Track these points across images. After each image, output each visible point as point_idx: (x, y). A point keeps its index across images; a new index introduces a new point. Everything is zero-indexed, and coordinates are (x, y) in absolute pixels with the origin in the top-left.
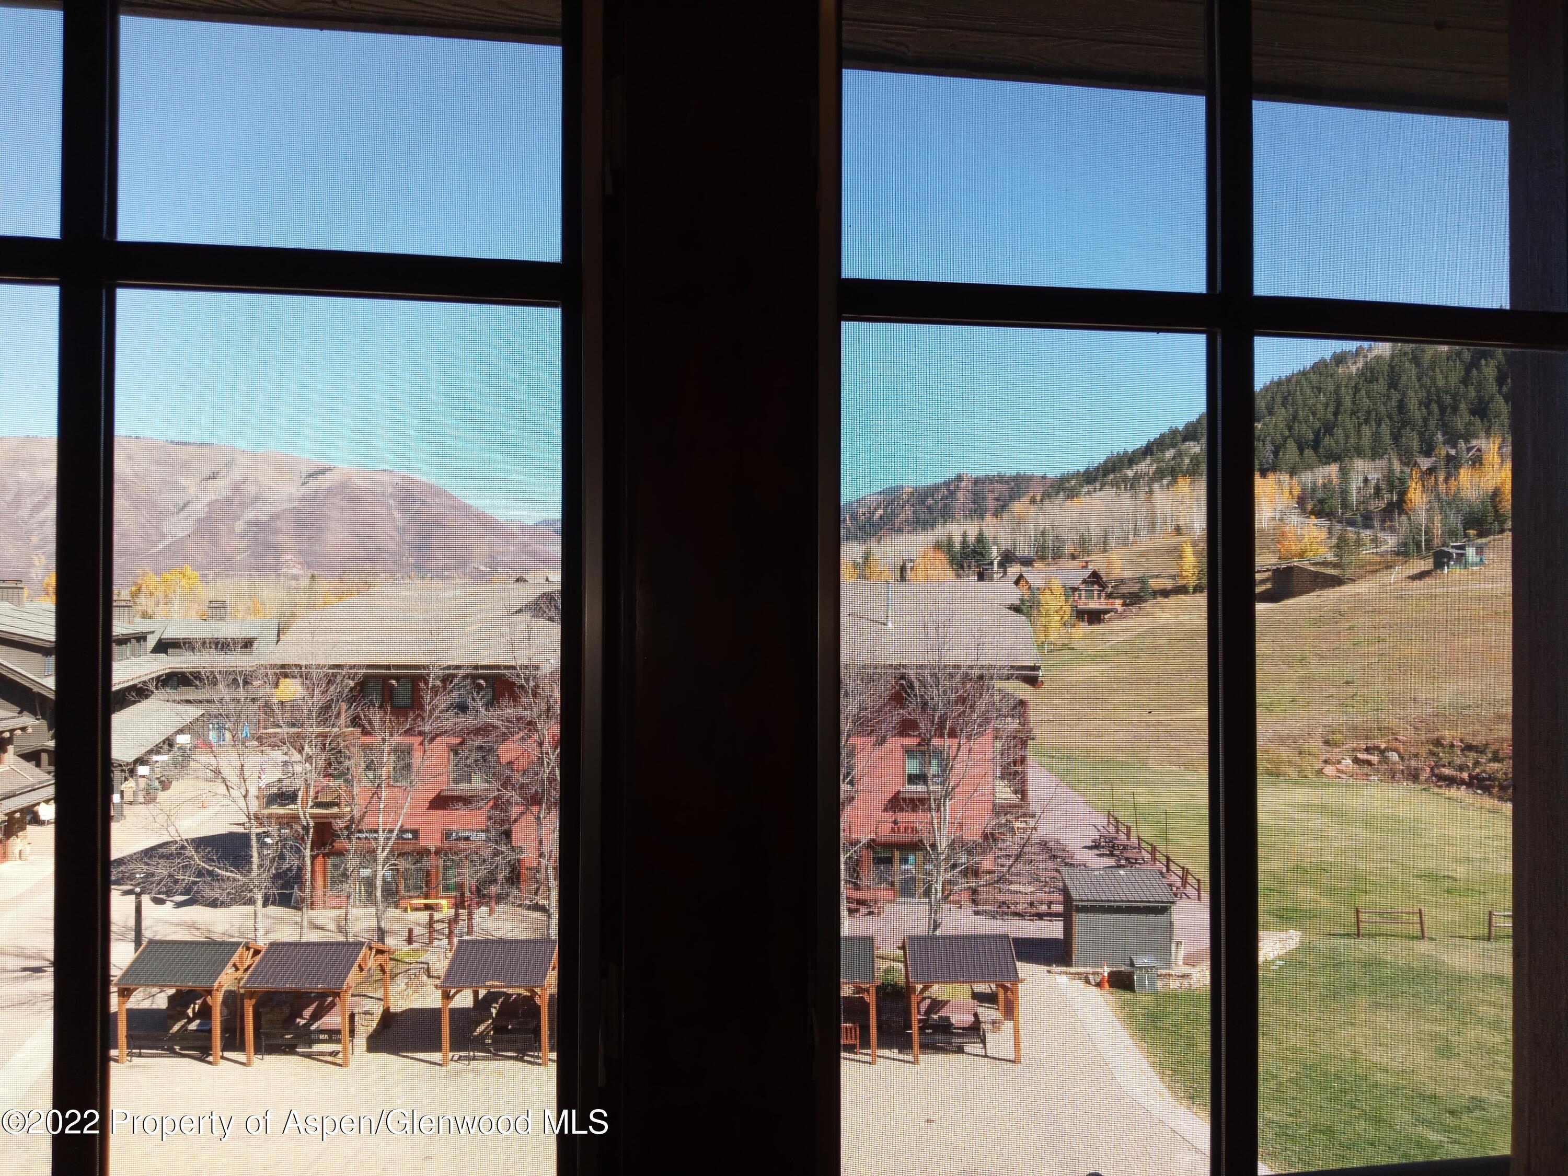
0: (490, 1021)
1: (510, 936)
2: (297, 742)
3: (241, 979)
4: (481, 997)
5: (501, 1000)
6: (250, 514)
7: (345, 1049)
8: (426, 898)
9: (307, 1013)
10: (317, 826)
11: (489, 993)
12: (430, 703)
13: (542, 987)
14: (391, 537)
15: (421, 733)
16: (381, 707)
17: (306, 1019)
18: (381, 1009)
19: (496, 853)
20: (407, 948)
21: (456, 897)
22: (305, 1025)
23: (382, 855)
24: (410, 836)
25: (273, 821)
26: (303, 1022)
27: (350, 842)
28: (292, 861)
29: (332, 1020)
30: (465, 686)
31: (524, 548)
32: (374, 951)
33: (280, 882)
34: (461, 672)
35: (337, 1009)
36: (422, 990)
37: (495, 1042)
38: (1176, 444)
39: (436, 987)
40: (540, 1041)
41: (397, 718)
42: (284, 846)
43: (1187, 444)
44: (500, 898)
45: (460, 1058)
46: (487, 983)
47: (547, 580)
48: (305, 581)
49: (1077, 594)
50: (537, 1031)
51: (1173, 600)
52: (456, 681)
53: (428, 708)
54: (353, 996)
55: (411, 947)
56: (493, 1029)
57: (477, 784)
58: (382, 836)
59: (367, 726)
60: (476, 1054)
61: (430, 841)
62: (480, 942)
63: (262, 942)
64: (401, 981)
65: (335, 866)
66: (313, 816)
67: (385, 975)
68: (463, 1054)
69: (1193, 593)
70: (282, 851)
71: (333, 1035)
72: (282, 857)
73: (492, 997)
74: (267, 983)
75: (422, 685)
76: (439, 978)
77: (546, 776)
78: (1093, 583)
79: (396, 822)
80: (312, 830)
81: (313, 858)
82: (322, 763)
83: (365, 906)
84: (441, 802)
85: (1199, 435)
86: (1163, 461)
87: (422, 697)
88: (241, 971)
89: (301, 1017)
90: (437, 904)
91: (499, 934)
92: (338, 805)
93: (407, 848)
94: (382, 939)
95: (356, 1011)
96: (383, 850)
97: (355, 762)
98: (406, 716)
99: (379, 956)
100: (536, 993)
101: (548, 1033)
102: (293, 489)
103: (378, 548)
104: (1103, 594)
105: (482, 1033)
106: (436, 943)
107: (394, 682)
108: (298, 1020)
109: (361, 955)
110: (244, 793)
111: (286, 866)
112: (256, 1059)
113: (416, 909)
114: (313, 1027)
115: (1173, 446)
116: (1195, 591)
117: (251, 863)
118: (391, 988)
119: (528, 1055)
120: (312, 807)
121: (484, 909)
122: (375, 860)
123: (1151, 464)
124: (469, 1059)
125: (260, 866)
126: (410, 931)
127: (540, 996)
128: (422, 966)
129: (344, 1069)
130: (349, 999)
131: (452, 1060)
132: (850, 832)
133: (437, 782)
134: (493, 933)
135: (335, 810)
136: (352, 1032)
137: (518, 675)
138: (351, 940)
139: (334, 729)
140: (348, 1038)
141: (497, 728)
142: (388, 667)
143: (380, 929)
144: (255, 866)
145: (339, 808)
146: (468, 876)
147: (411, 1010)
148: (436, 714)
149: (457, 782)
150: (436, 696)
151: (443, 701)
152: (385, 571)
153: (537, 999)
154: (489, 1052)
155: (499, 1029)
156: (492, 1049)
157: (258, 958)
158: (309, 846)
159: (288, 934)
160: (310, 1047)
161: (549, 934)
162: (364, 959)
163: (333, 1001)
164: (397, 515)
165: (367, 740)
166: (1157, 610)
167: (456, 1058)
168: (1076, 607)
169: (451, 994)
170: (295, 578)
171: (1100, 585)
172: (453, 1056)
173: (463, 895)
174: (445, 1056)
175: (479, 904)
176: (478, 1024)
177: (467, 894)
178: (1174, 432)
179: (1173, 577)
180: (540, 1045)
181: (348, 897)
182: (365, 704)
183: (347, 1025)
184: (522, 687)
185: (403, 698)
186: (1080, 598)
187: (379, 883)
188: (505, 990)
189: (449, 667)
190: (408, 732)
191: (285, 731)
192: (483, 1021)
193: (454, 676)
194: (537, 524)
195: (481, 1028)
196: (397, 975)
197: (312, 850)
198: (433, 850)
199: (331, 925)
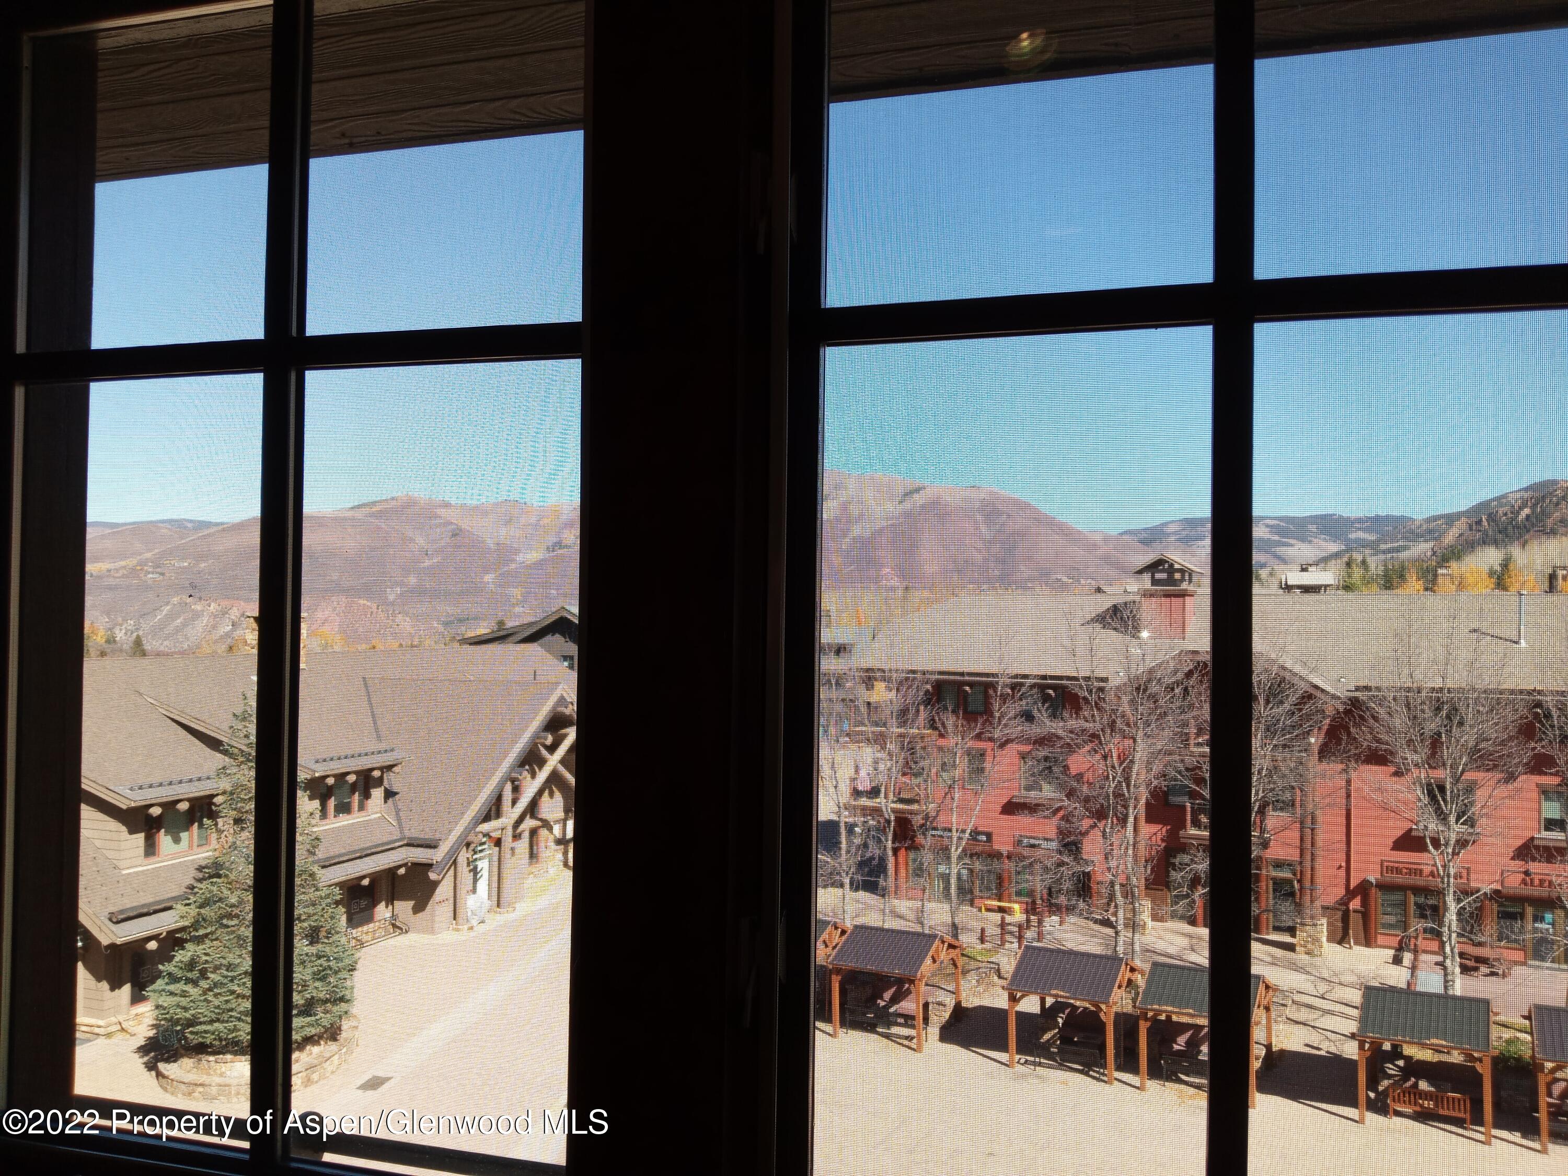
0: (1056, 1031)
1: (1083, 948)
2: (880, 740)
3: (830, 955)
4: (1048, 1005)
5: (1067, 1011)
6: (856, 531)
7: (919, 1035)
8: (1000, 900)
9: (887, 995)
10: (898, 819)
11: (1056, 1002)
12: (999, 710)
13: (1107, 1003)
14: (979, 551)
15: (991, 739)
16: (953, 712)
17: (885, 1001)
18: (953, 1001)
19: (1061, 864)
20: (980, 947)
21: (1027, 903)
22: (884, 1007)
23: (955, 853)
24: (984, 838)
25: (858, 811)
26: (882, 1004)
27: (925, 838)
28: (874, 851)
29: (908, 1006)
30: (1032, 695)
31: (1106, 559)
32: (946, 945)
33: (866, 870)
34: (1029, 682)
35: (912, 996)
36: (992, 990)
37: (1061, 1051)
39: (1003, 988)
40: (1105, 1058)
41: (968, 723)
42: (868, 836)
44: (1070, 909)
45: (1026, 1061)
46: (1054, 992)
47: (1125, 591)
48: (900, 593)
50: (1102, 1048)
52: (1023, 689)
53: (997, 715)
54: (927, 985)
55: (984, 946)
56: (1059, 1038)
57: (1048, 792)
58: (955, 834)
59: (941, 728)
60: (1042, 1060)
61: (1002, 845)
62: (1052, 951)
63: (848, 925)
64: (972, 978)
65: (915, 860)
66: (894, 811)
67: (957, 969)
68: (1029, 1058)
70: (866, 841)
71: (908, 1020)
72: (865, 845)
73: (1059, 1007)
74: (851, 962)
75: (991, 692)
76: (1006, 979)
77: (1111, 790)
79: (966, 823)
80: (893, 824)
81: (895, 851)
82: (901, 761)
83: (940, 902)
84: (1010, 808)
87: (992, 704)
88: (830, 948)
89: (882, 998)
90: (1010, 908)
91: (1070, 945)
92: (918, 802)
93: (978, 849)
94: (955, 936)
95: (930, 1000)
96: (956, 850)
97: (932, 764)
98: (976, 721)
99: (951, 950)
100: (1102, 1010)
101: (1113, 1052)
102: (890, 507)
103: (966, 561)
105: (1048, 1040)
106: (1007, 945)
107: (967, 688)
108: (879, 1001)
109: (935, 946)
110: (835, 783)
111: (868, 855)
112: (841, 1032)
113: (989, 910)
114: (892, 1010)
117: (840, 849)
118: (962, 982)
119: (1094, 1071)
120: (893, 802)
121: (1055, 918)
122: (949, 858)
124: (1034, 1064)
125: (848, 852)
126: (983, 930)
127: (1105, 1013)
128: (992, 966)
129: (917, 1055)
130: (923, 988)
131: (1018, 1062)
132: (1468, 879)
133: (1008, 788)
134: (1064, 943)
135: (915, 807)
136: (926, 1020)
137: (1081, 687)
138: (927, 932)
139: (912, 731)
140: (922, 1026)
141: (1062, 738)
142: (962, 674)
143: (954, 926)
144: (843, 852)
145: (918, 805)
146: (1038, 883)
147: (980, 1007)
148: (1004, 722)
149: (1029, 788)
150: (1004, 703)
151: (1012, 709)
152: (971, 583)
153: (1102, 1015)
154: (1055, 1061)
155: (1065, 1039)
156: (1058, 1059)
157: (844, 938)
158: (890, 837)
159: (873, 919)
160: (889, 1029)
161: (1116, 951)
162: (937, 951)
163: (908, 989)
164: (983, 529)
165: (942, 742)
167: (1022, 1061)
169: (1018, 996)
170: (893, 589)
172: (1020, 1059)
173: (1034, 902)
174: (1011, 1060)
175: (1051, 913)
176: (1045, 1031)
177: (1039, 902)
180: (1106, 1064)
181: (924, 890)
182: (940, 708)
183: (921, 1010)
184: (1085, 698)
185: (975, 704)
187: (953, 881)
188: (1072, 1001)
189: (1016, 676)
190: (978, 737)
191: (869, 729)
192: (1050, 1029)
193: (1022, 685)
194: (1121, 534)
195: (1047, 1036)
196: (968, 971)
197: (893, 843)
198: (1005, 854)
199: (911, 916)
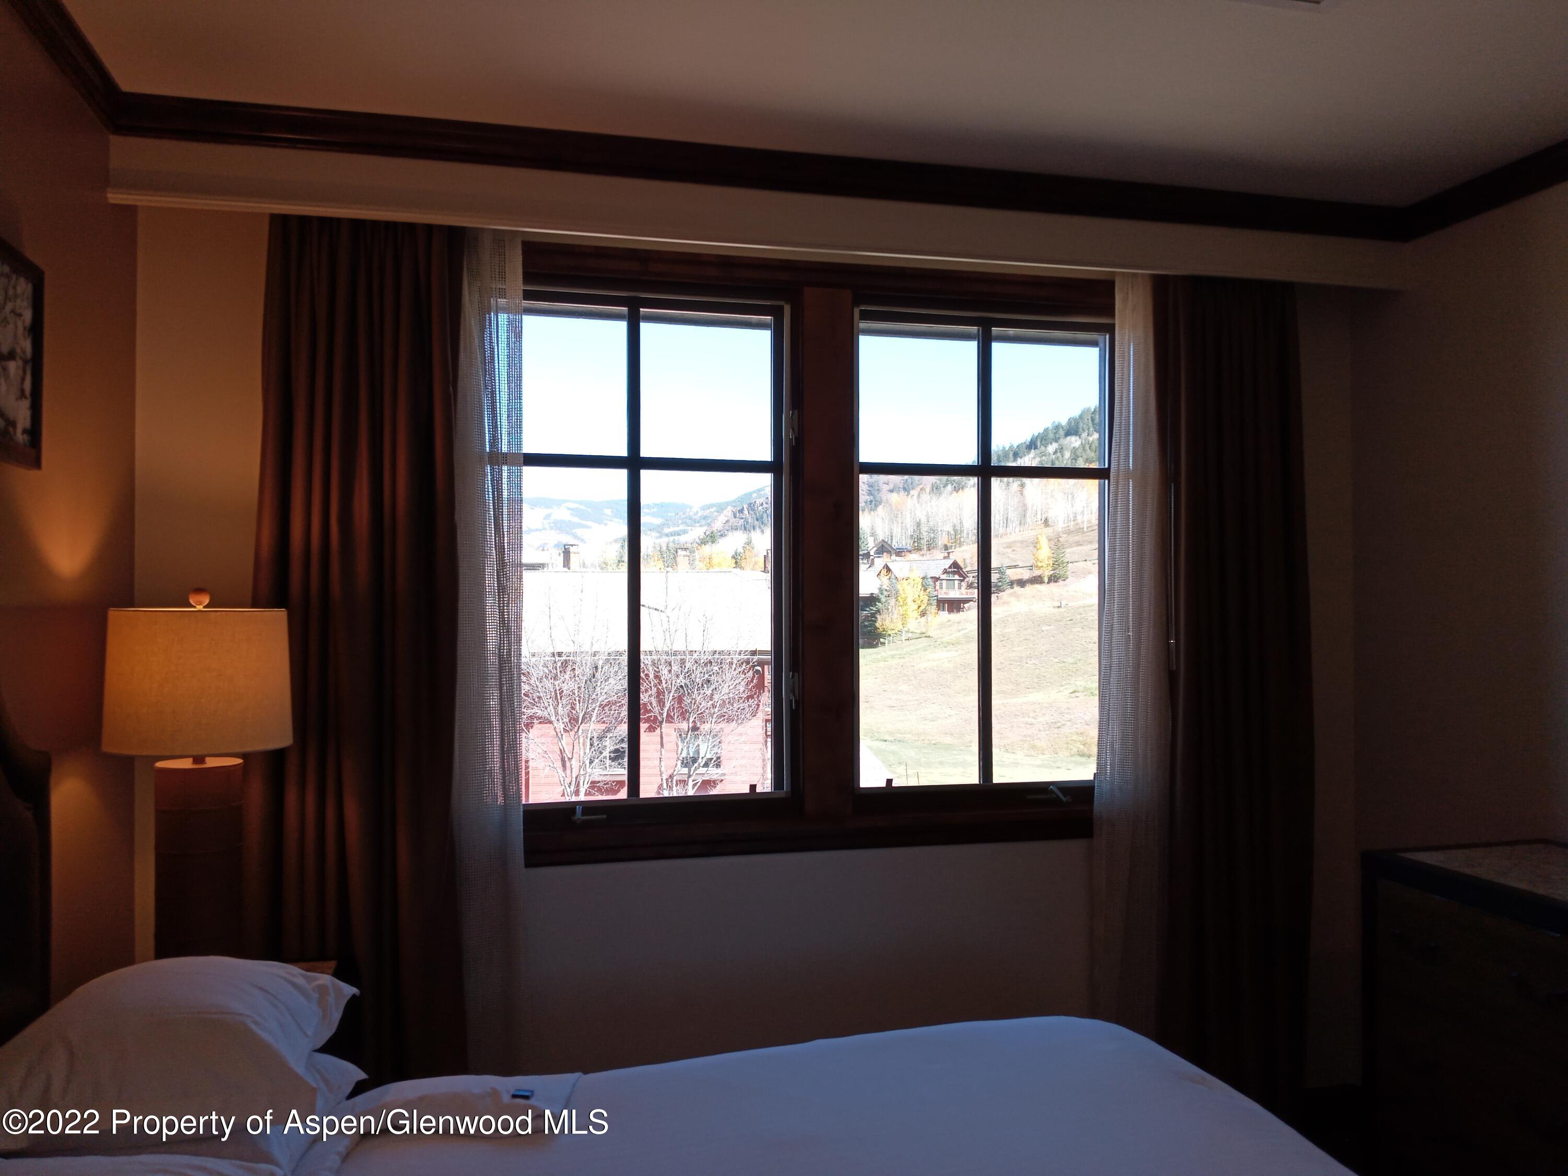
38: (1059, 438)
43: (1069, 438)
49: (938, 583)
51: (1029, 588)
69: (1048, 583)
78: (954, 573)
85: (1081, 430)
86: (1045, 455)
104: (964, 584)
115: (1056, 440)
116: (1050, 581)
123: (1034, 458)
166: (1013, 599)
168: (937, 596)
171: (960, 575)
178: (1057, 427)
179: (1031, 567)
186: (941, 587)
